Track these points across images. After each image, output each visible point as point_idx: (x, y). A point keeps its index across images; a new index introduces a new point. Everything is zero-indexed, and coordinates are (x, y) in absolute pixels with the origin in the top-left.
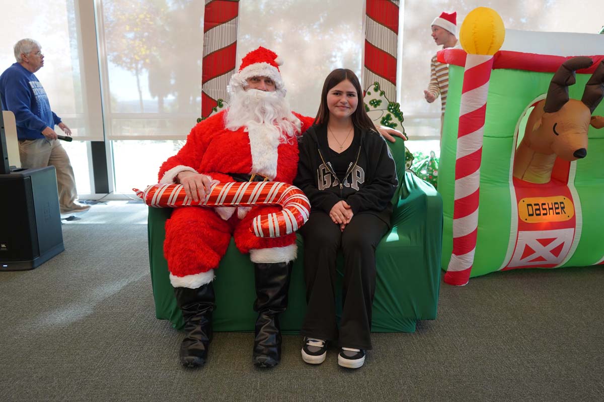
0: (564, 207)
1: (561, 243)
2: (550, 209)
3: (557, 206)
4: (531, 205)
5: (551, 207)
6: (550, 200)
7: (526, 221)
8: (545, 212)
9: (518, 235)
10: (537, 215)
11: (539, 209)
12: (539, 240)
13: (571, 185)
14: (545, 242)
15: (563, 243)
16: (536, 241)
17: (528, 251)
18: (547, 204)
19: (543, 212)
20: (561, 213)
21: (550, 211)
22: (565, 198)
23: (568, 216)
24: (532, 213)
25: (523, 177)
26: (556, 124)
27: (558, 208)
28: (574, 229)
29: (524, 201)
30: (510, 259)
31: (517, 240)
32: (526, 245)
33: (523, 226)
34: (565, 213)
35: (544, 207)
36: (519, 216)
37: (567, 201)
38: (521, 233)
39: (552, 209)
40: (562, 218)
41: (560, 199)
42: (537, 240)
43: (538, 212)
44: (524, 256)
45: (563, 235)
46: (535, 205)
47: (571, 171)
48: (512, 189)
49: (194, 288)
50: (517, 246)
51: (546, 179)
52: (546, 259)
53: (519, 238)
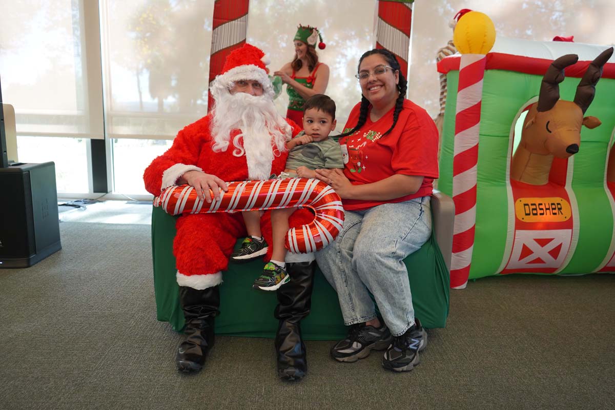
0: (561, 208)
1: (559, 244)
2: (547, 209)
3: (553, 206)
4: (527, 205)
5: (547, 207)
6: (547, 201)
7: (523, 220)
8: (542, 212)
9: (515, 234)
10: (534, 214)
11: (536, 209)
12: (537, 240)
13: (568, 187)
14: (543, 242)
15: (561, 245)
17: (526, 251)
18: (544, 205)
19: (540, 212)
20: (558, 214)
21: (547, 211)
23: (566, 217)
24: (529, 213)
25: (520, 178)
26: (549, 122)
27: (555, 209)
28: (571, 230)
29: (521, 201)
30: (508, 261)
31: (514, 239)
33: (520, 225)
34: (562, 214)
35: (541, 207)
36: (516, 215)
37: (564, 203)
38: (518, 232)
40: (559, 219)
41: (557, 200)
43: (535, 212)
44: (522, 257)
46: (532, 205)
47: (568, 174)
48: (509, 189)
49: (199, 289)
50: (515, 245)
51: (543, 180)
52: (545, 261)
53: (516, 237)
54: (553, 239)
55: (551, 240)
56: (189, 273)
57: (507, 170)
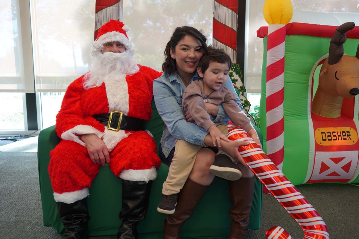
0: (350, 135)
1: (349, 162)
2: (339, 136)
3: (344, 134)
4: (324, 133)
5: (339, 134)
6: (339, 130)
7: (320, 144)
8: (335, 138)
9: (315, 154)
10: (329, 140)
11: (330, 136)
13: (355, 119)
14: (337, 160)
15: (351, 162)
16: (329, 159)
17: (324, 167)
18: (336, 132)
19: (333, 138)
20: (347, 139)
21: (339, 137)
22: (351, 128)
23: (353, 142)
24: (325, 139)
25: (319, 113)
26: (337, 72)
27: (345, 136)
28: (358, 151)
29: (319, 130)
30: (311, 174)
31: (315, 158)
32: (322, 162)
33: (319, 148)
34: (351, 139)
35: (334, 134)
36: (315, 140)
37: (352, 131)
38: (317, 153)
39: (340, 136)
40: (348, 143)
41: (346, 129)
42: (331, 158)
43: (330, 138)
44: (322, 171)
45: (350, 156)
46: (328, 133)
47: (355, 109)
48: (310, 121)
49: (69, 203)
50: (315, 163)
51: (336, 114)
52: (339, 174)
53: (316, 157)
54: (344, 158)
55: (343, 158)
56: (61, 191)
57: (308, 107)
